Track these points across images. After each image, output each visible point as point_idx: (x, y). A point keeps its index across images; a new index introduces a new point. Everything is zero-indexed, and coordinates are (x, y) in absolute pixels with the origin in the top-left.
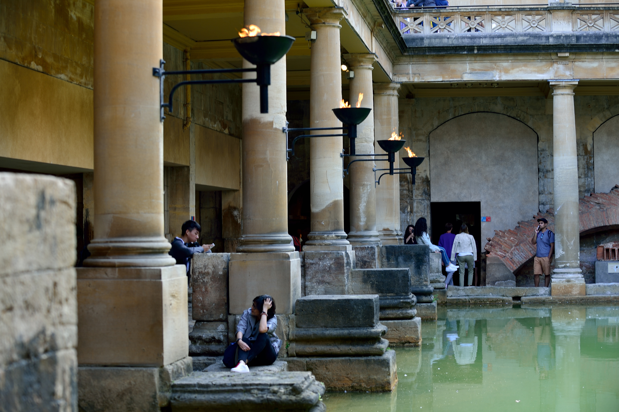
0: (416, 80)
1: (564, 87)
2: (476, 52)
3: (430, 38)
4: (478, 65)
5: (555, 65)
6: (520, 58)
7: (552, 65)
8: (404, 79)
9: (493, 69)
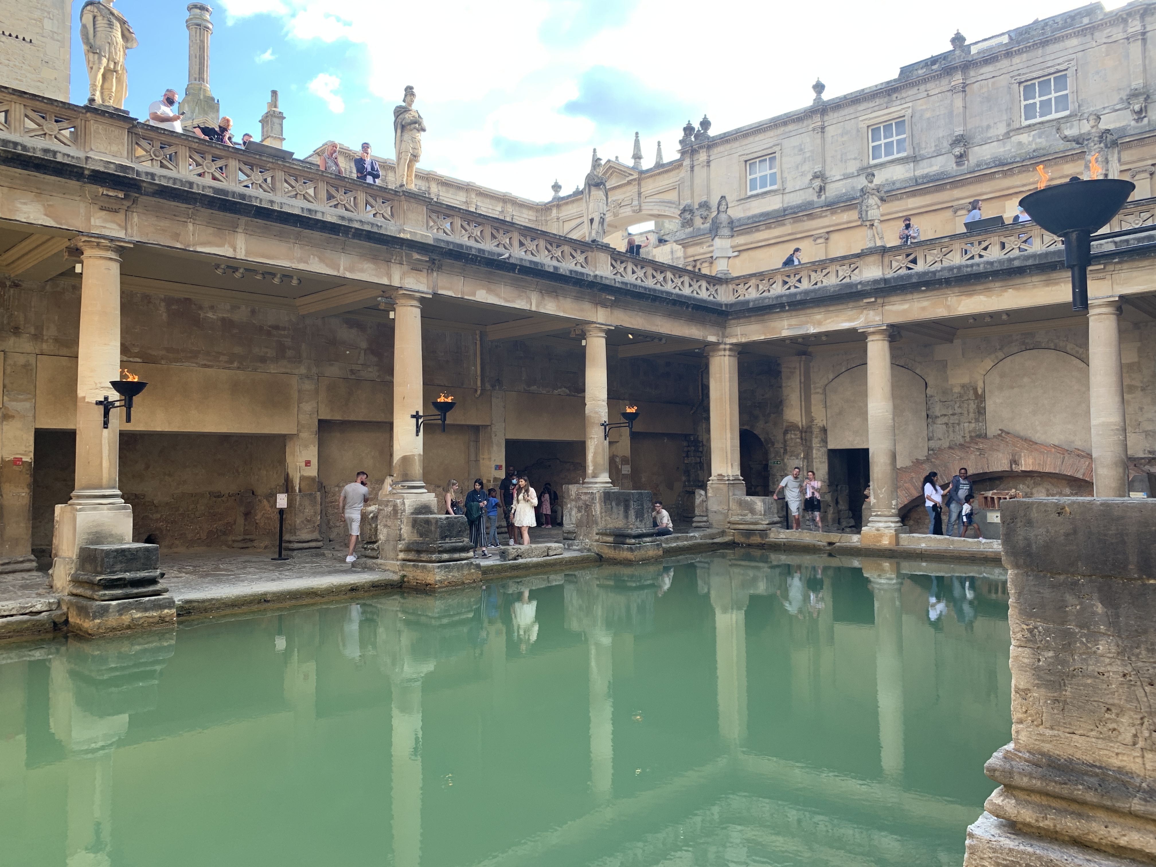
0: (744, 340)
1: (873, 333)
2: (787, 308)
3: (754, 301)
4: (794, 321)
5: (865, 312)
6: (831, 309)
7: (862, 312)
8: (734, 340)
9: (807, 323)
